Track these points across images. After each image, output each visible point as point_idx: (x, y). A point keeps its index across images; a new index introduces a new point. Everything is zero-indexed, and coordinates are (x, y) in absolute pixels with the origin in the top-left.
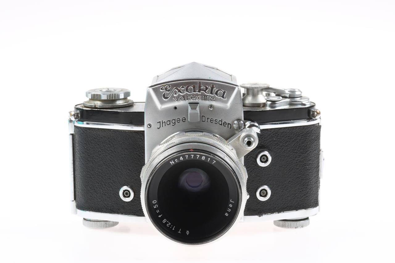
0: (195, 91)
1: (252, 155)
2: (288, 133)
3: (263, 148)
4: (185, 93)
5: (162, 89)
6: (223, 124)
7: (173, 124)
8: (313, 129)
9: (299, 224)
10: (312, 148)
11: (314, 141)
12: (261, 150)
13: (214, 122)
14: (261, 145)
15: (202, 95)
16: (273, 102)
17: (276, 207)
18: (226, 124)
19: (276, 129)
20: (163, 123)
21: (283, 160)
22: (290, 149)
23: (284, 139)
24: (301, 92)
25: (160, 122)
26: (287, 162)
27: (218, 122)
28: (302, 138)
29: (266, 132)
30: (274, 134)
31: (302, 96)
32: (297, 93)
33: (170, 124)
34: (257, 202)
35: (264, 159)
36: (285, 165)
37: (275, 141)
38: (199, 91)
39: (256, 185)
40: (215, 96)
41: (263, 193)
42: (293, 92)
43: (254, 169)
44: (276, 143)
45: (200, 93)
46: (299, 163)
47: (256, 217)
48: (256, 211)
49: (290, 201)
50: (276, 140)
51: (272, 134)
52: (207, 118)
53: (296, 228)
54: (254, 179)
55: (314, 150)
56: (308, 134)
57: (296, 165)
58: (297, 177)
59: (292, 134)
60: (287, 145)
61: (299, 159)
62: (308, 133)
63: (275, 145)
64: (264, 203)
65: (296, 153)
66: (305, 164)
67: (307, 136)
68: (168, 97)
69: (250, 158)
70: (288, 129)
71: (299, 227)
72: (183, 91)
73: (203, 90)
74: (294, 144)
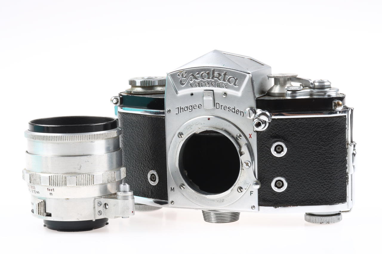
0: (209, 78)
1: (266, 145)
2: (307, 124)
3: (278, 138)
4: (200, 80)
5: (179, 75)
6: (235, 112)
7: (191, 110)
8: (336, 121)
9: (324, 220)
10: (335, 141)
11: (338, 134)
12: (276, 139)
13: (228, 109)
14: (275, 135)
15: (215, 81)
16: (293, 92)
17: (294, 200)
18: (239, 112)
19: (292, 119)
20: (181, 109)
21: (301, 152)
22: (309, 140)
23: (301, 130)
24: (330, 83)
25: (178, 108)
26: (306, 153)
27: (231, 110)
28: (322, 129)
29: (281, 122)
30: (290, 124)
31: (331, 87)
32: (326, 84)
33: (187, 110)
34: (273, 193)
35: (279, 149)
36: (303, 157)
37: (291, 131)
38: (212, 78)
39: (271, 175)
40: (227, 83)
41: (279, 184)
42: (321, 82)
43: (268, 159)
44: (292, 133)
45: (214, 80)
46: (319, 156)
47: (272, 208)
48: (271, 202)
49: (310, 194)
50: (293, 130)
51: (288, 124)
52: (221, 106)
53: (321, 223)
54: (269, 169)
55: (338, 143)
56: (330, 126)
57: (316, 158)
58: (318, 170)
59: (311, 125)
60: (306, 136)
61: (320, 151)
62: (329, 124)
63: (291, 136)
64: (280, 194)
65: (316, 145)
66: (326, 157)
67: (329, 128)
68: (184, 84)
69: (264, 147)
70: (306, 120)
71: (324, 223)
72: (199, 77)
73: (216, 77)
74: (314, 136)
